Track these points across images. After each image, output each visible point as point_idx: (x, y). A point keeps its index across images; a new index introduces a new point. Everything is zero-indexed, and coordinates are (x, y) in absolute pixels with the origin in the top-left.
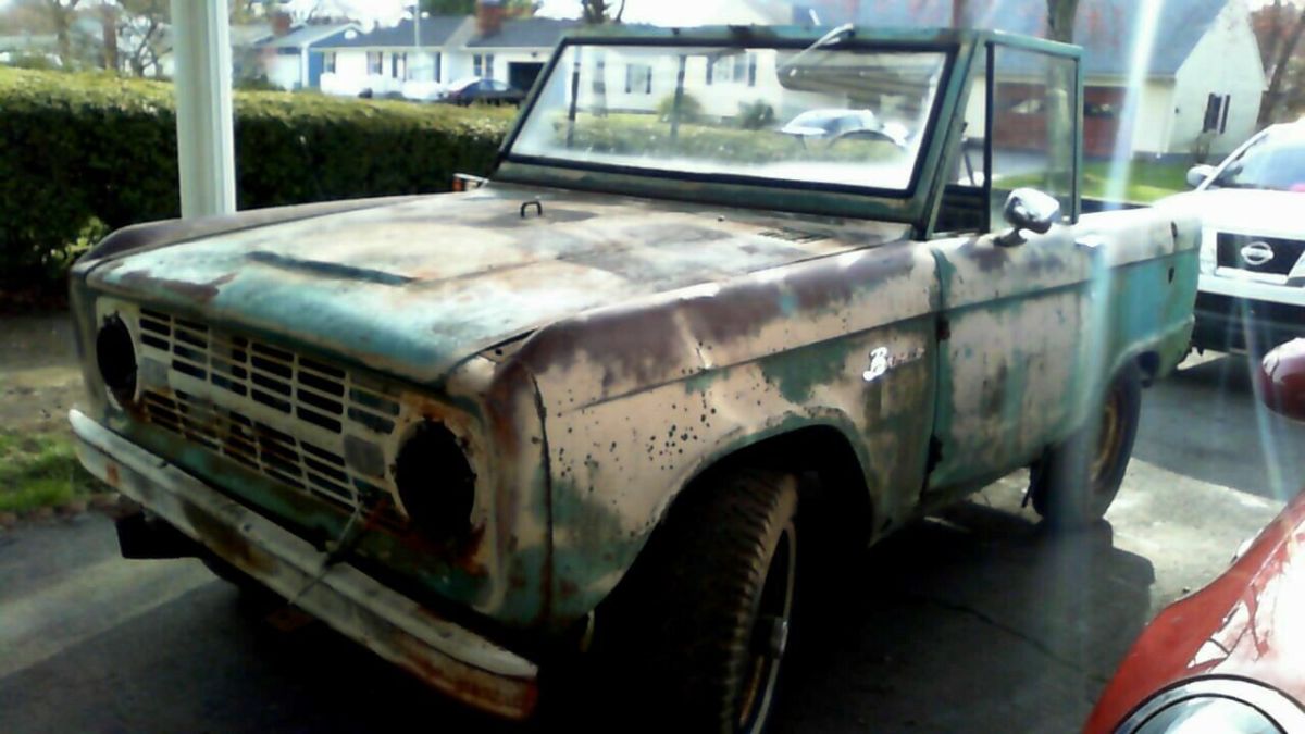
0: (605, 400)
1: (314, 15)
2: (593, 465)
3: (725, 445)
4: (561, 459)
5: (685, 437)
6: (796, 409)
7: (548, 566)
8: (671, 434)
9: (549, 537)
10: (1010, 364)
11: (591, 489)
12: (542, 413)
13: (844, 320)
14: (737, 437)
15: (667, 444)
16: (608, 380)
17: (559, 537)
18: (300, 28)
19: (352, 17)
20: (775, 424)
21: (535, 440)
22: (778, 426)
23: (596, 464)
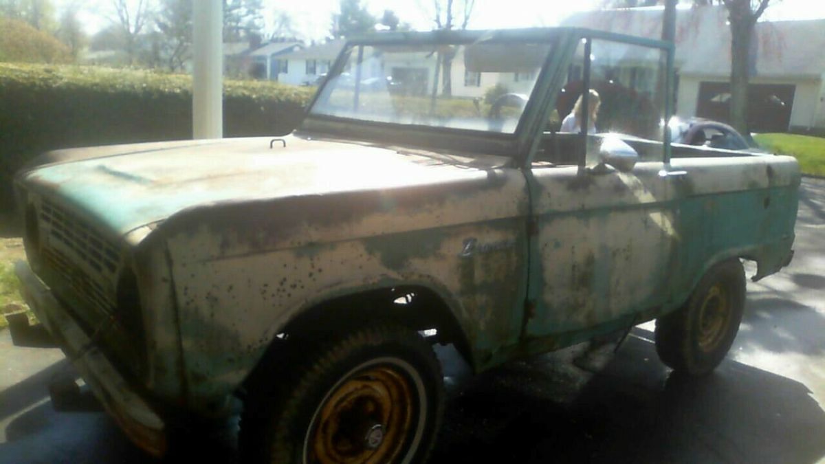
0: (222, 257)
1: (275, 36)
2: (213, 300)
3: (326, 293)
4: (185, 294)
5: (294, 286)
6: (393, 274)
7: (181, 362)
8: (282, 284)
9: (179, 343)
10: (597, 256)
11: (212, 315)
12: (170, 263)
13: (438, 217)
14: (337, 288)
15: (279, 290)
16: (225, 245)
17: (187, 344)
18: (266, 44)
19: (298, 38)
20: (371, 282)
21: (165, 280)
22: (374, 284)
23: (216, 299)
